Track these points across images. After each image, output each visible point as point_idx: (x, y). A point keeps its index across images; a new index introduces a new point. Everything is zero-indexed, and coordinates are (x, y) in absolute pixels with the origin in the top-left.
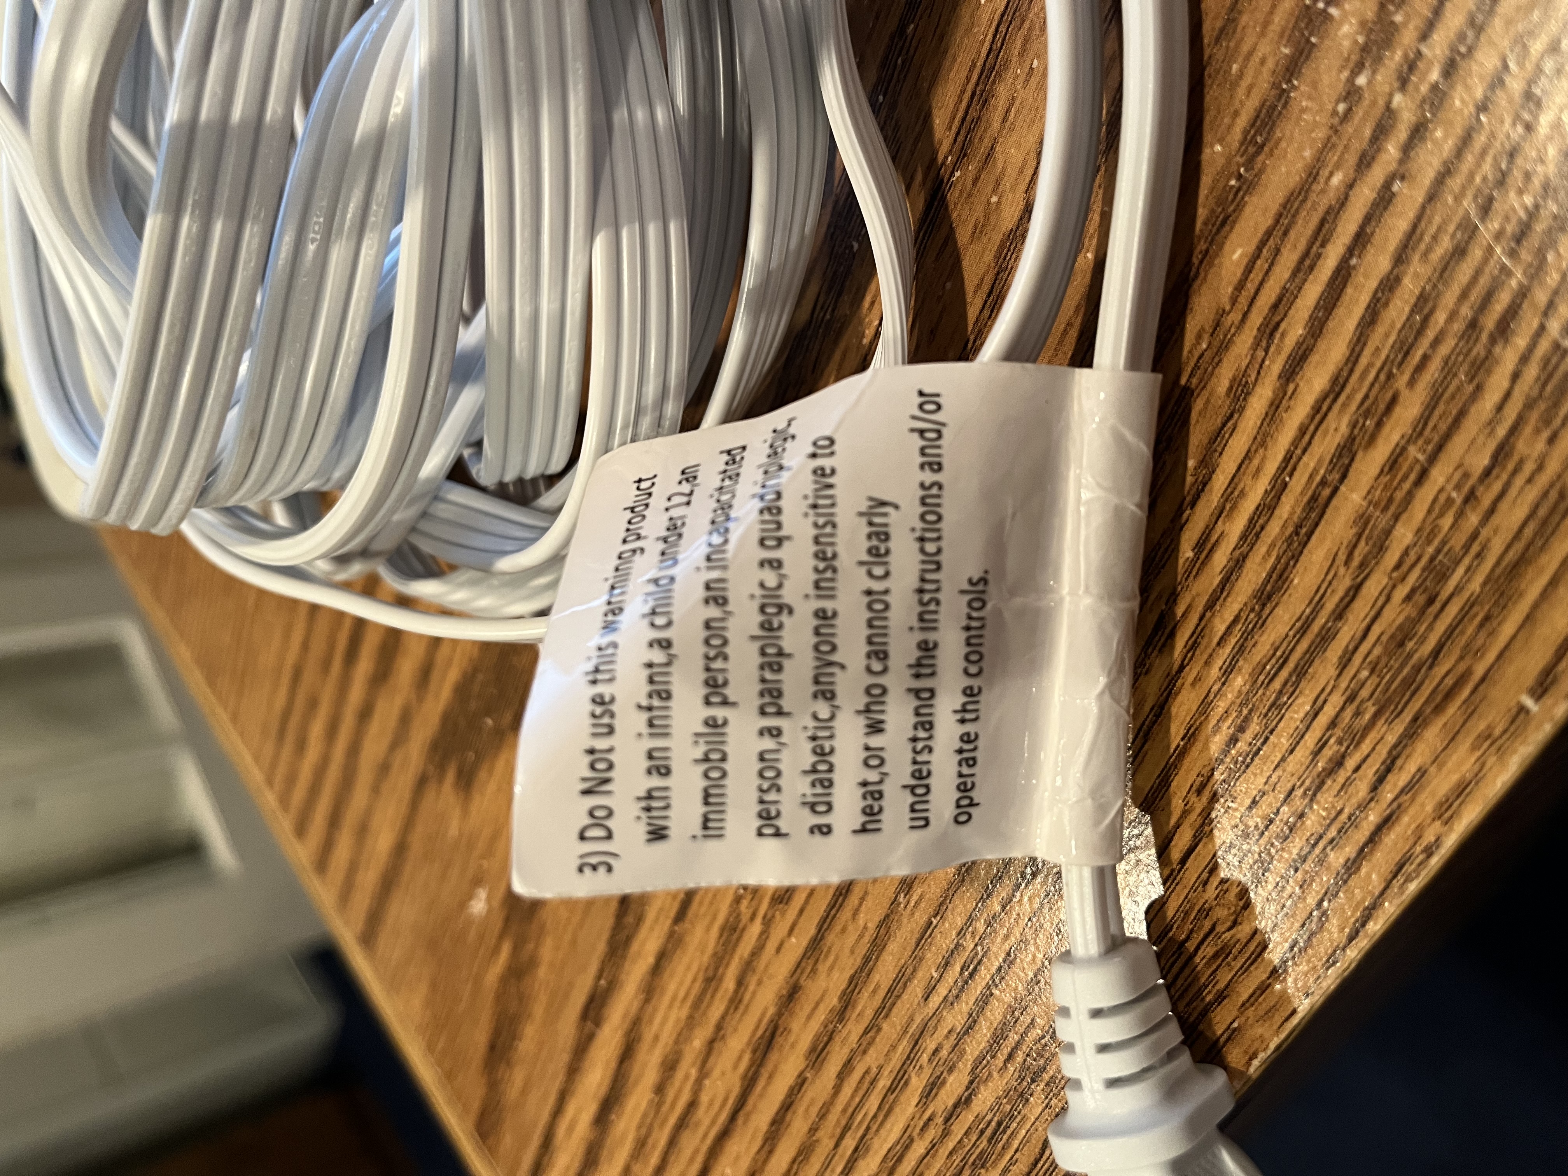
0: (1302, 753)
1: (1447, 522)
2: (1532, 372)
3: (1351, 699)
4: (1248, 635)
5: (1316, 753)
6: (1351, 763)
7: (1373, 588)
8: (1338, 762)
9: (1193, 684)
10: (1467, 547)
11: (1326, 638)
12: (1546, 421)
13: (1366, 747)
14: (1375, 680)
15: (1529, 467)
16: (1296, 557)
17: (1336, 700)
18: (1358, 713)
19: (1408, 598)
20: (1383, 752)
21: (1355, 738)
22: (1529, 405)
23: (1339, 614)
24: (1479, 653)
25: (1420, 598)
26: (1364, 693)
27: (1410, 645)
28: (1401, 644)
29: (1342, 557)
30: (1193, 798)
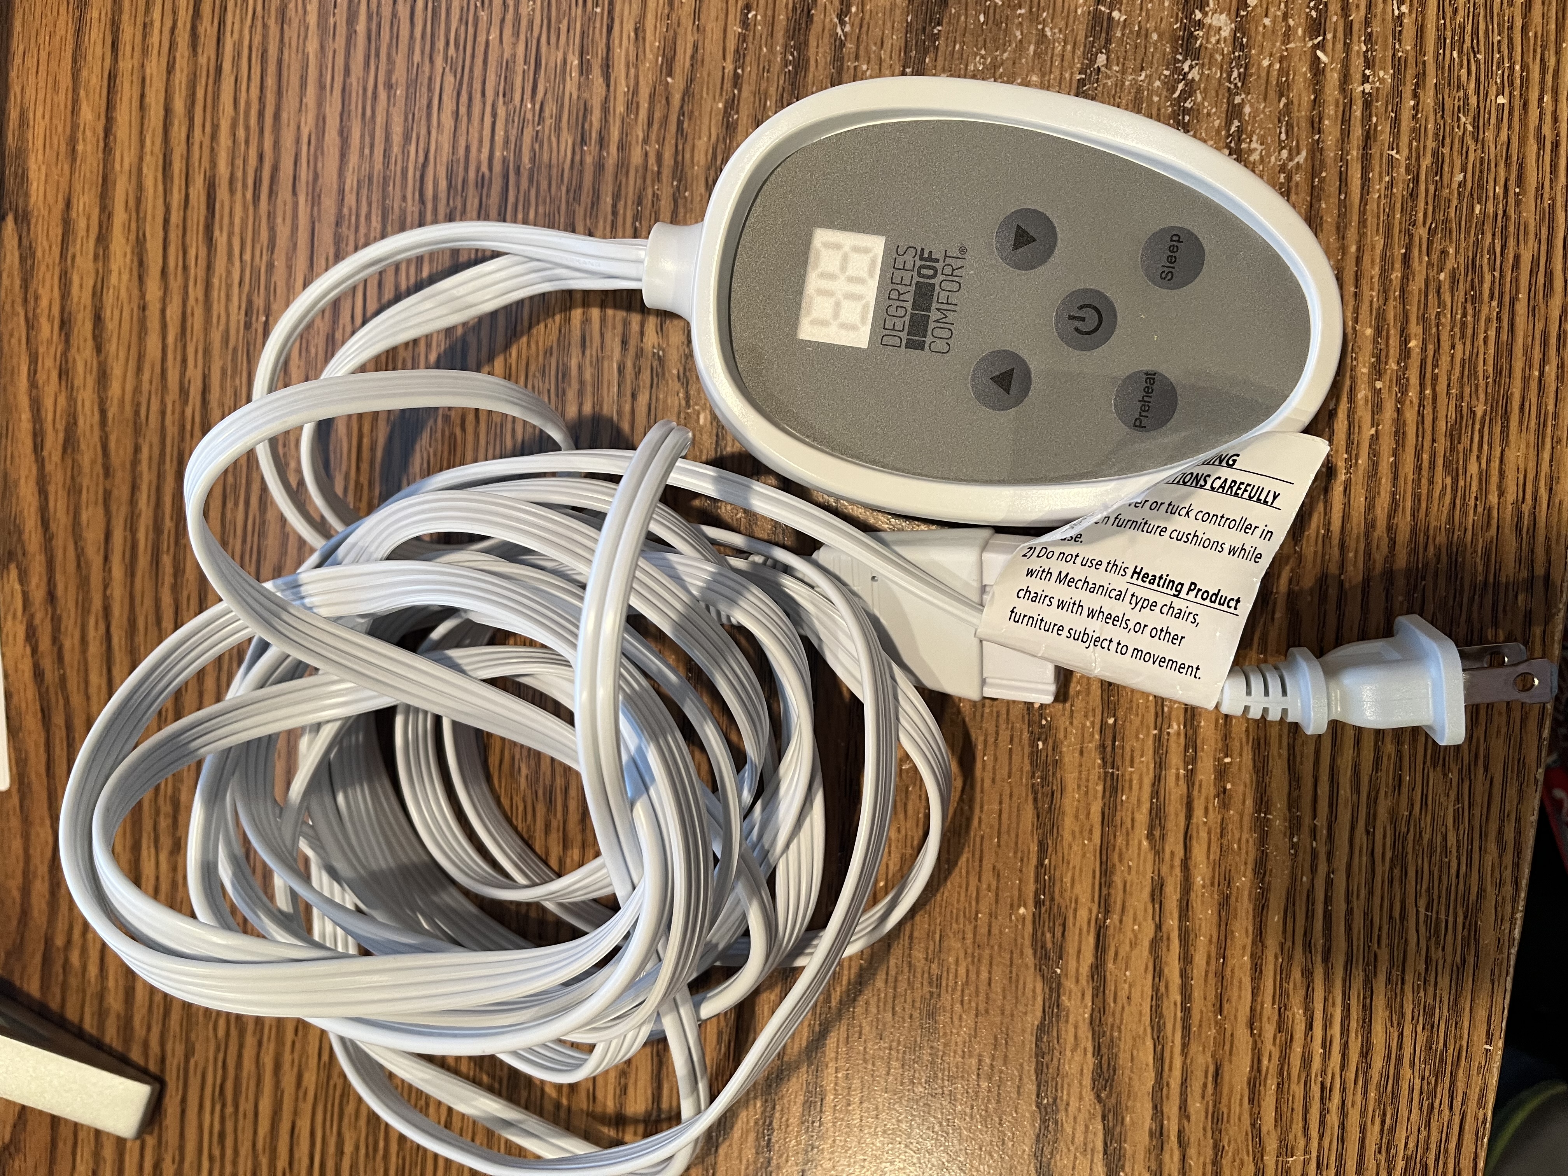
0: (1415, 1110)
1: (1422, 994)
2: (1422, 929)
3: (1423, 1079)
4: (1366, 1073)
5: (1421, 1109)
6: (1437, 1104)
7: (1407, 1032)
8: (1431, 1107)
9: (1353, 1106)
10: (1435, 999)
11: (1399, 1060)
12: (1437, 943)
13: (1439, 1096)
14: (1428, 1067)
15: (1441, 962)
16: (1370, 1032)
17: (1418, 1081)
18: (1428, 1083)
19: (1423, 1028)
20: (1446, 1092)
21: (1432, 1094)
22: (1428, 939)
23: (1400, 1047)
24: (1461, 1037)
25: (1428, 1027)
26: (1427, 1074)
27: (1434, 1046)
28: (1431, 1048)
29: (1389, 1025)
30: (1379, 1156)
